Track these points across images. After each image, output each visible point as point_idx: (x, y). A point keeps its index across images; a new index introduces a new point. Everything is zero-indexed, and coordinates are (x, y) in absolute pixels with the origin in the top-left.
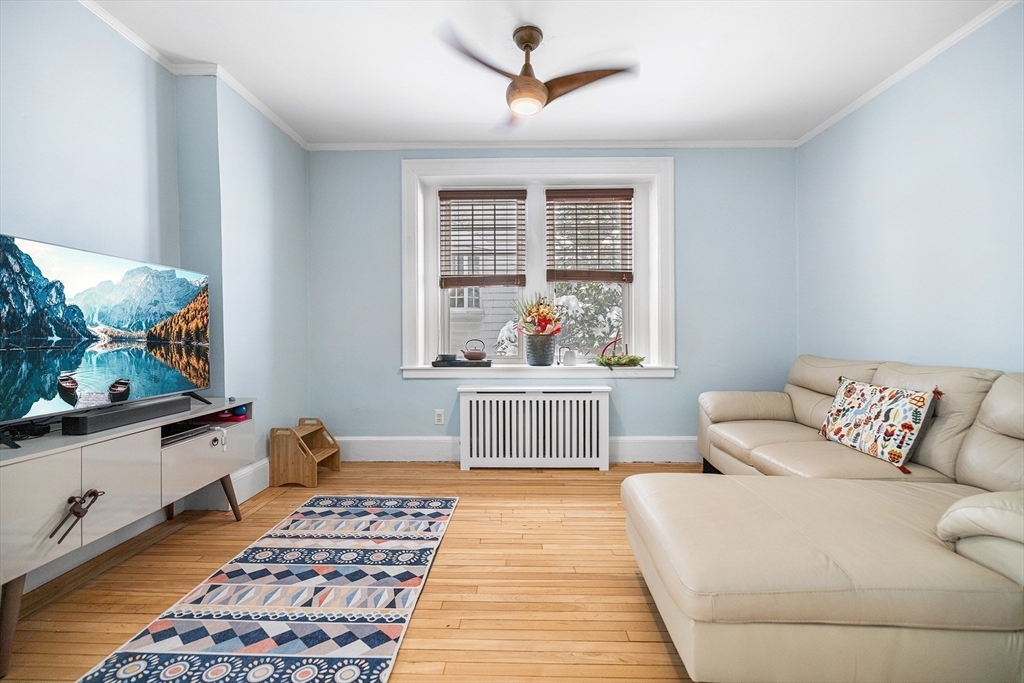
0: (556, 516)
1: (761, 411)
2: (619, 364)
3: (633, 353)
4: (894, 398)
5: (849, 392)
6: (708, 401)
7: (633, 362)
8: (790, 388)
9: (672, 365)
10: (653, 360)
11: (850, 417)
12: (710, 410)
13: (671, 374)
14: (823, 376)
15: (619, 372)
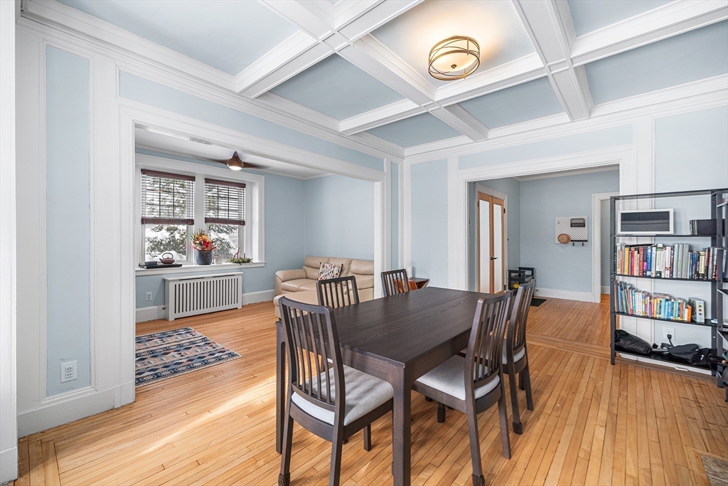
0: (239, 322)
1: (297, 276)
2: (244, 262)
3: (247, 257)
4: (334, 267)
5: (323, 266)
6: (279, 274)
7: (249, 261)
8: (304, 267)
9: (264, 261)
10: (256, 259)
11: (324, 274)
12: (281, 277)
13: (263, 265)
14: (315, 262)
15: (244, 266)
